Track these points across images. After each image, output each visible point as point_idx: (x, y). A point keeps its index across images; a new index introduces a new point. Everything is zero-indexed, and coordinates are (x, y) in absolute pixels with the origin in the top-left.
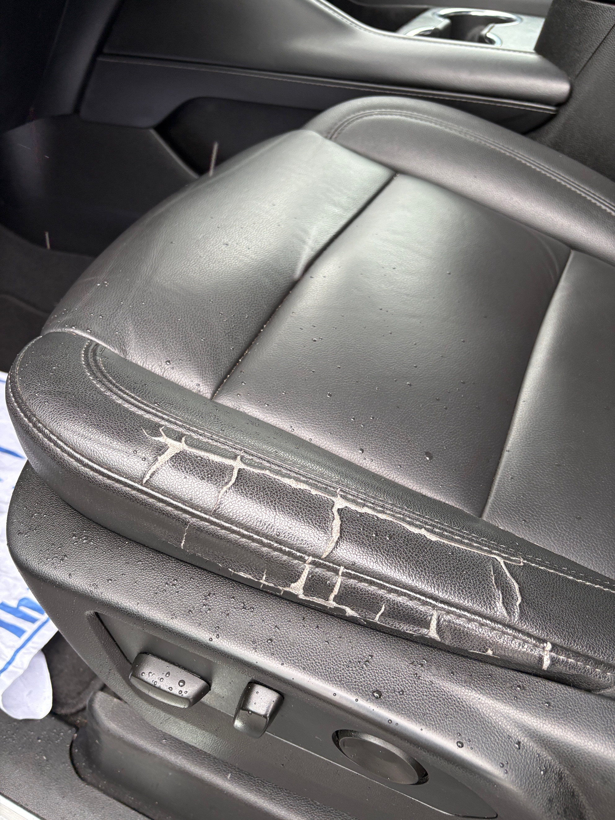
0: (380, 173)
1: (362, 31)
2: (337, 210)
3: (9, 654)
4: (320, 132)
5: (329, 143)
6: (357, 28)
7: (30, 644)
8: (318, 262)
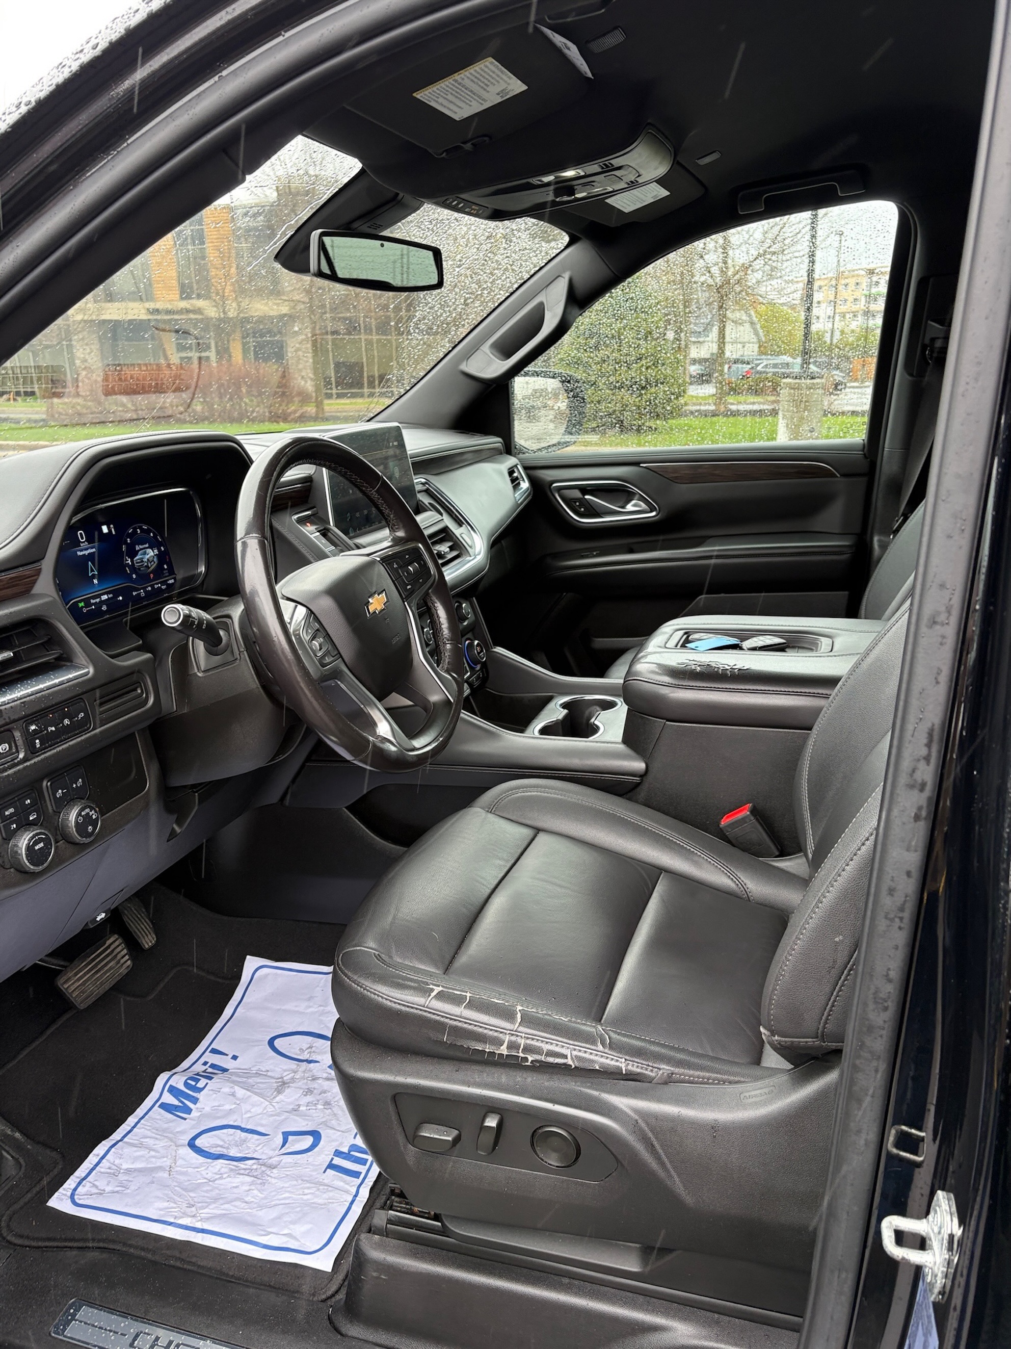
0: (527, 833)
1: (504, 734)
2: (501, 863)
3: (354, 1190)
4: (483, 808)
5: (490, 816)
6: (501, 733)
7: (367, 1180)
8: (493, 896)
